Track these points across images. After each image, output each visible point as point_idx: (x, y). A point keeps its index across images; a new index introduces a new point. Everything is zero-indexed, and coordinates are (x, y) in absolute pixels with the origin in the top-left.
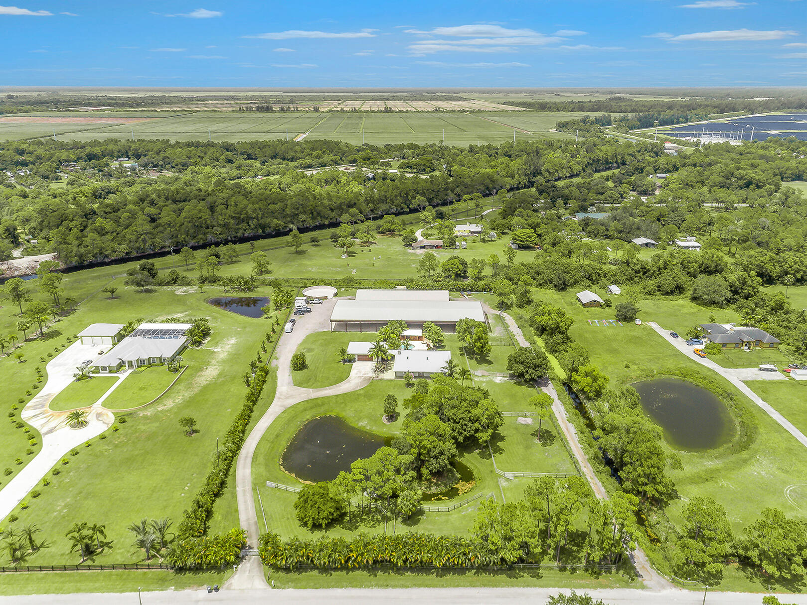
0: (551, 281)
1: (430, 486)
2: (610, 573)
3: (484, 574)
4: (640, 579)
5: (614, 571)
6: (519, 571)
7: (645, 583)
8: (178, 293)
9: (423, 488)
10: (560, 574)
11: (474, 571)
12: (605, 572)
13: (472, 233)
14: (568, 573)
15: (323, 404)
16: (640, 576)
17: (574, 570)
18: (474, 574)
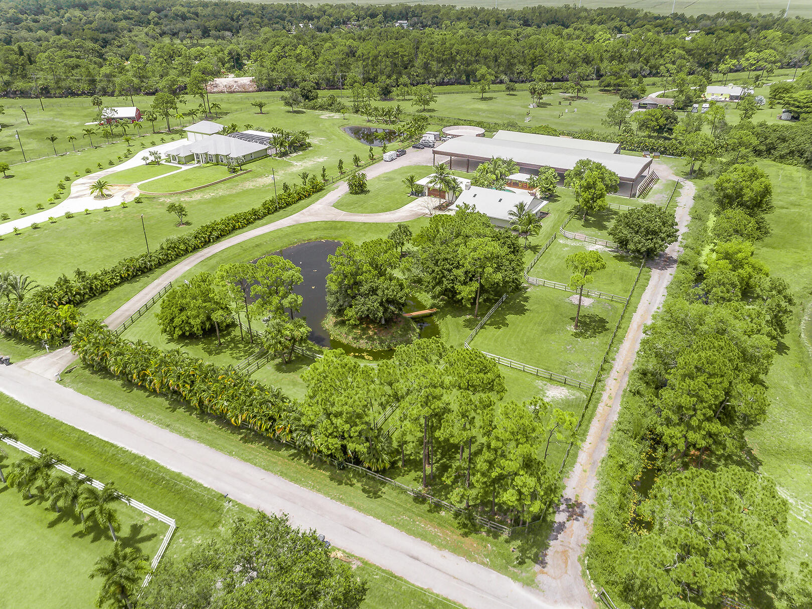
0: (801, 153)
1: (361, 337)
2: (496, 536)
3: (302, 461)
4: (537, 568)
5: (505, 536)
6: (354, 477)
7: (541, 578)
8: (322, 117)
9: (350, 337)
10: (410, 504)
11: (293, 451)
12: (488, 532)
13: (732, 98)
14: (426, 507)
15: (341, 228)
16: (543, 564)
17: (438, 507)
18: (290, 456)
